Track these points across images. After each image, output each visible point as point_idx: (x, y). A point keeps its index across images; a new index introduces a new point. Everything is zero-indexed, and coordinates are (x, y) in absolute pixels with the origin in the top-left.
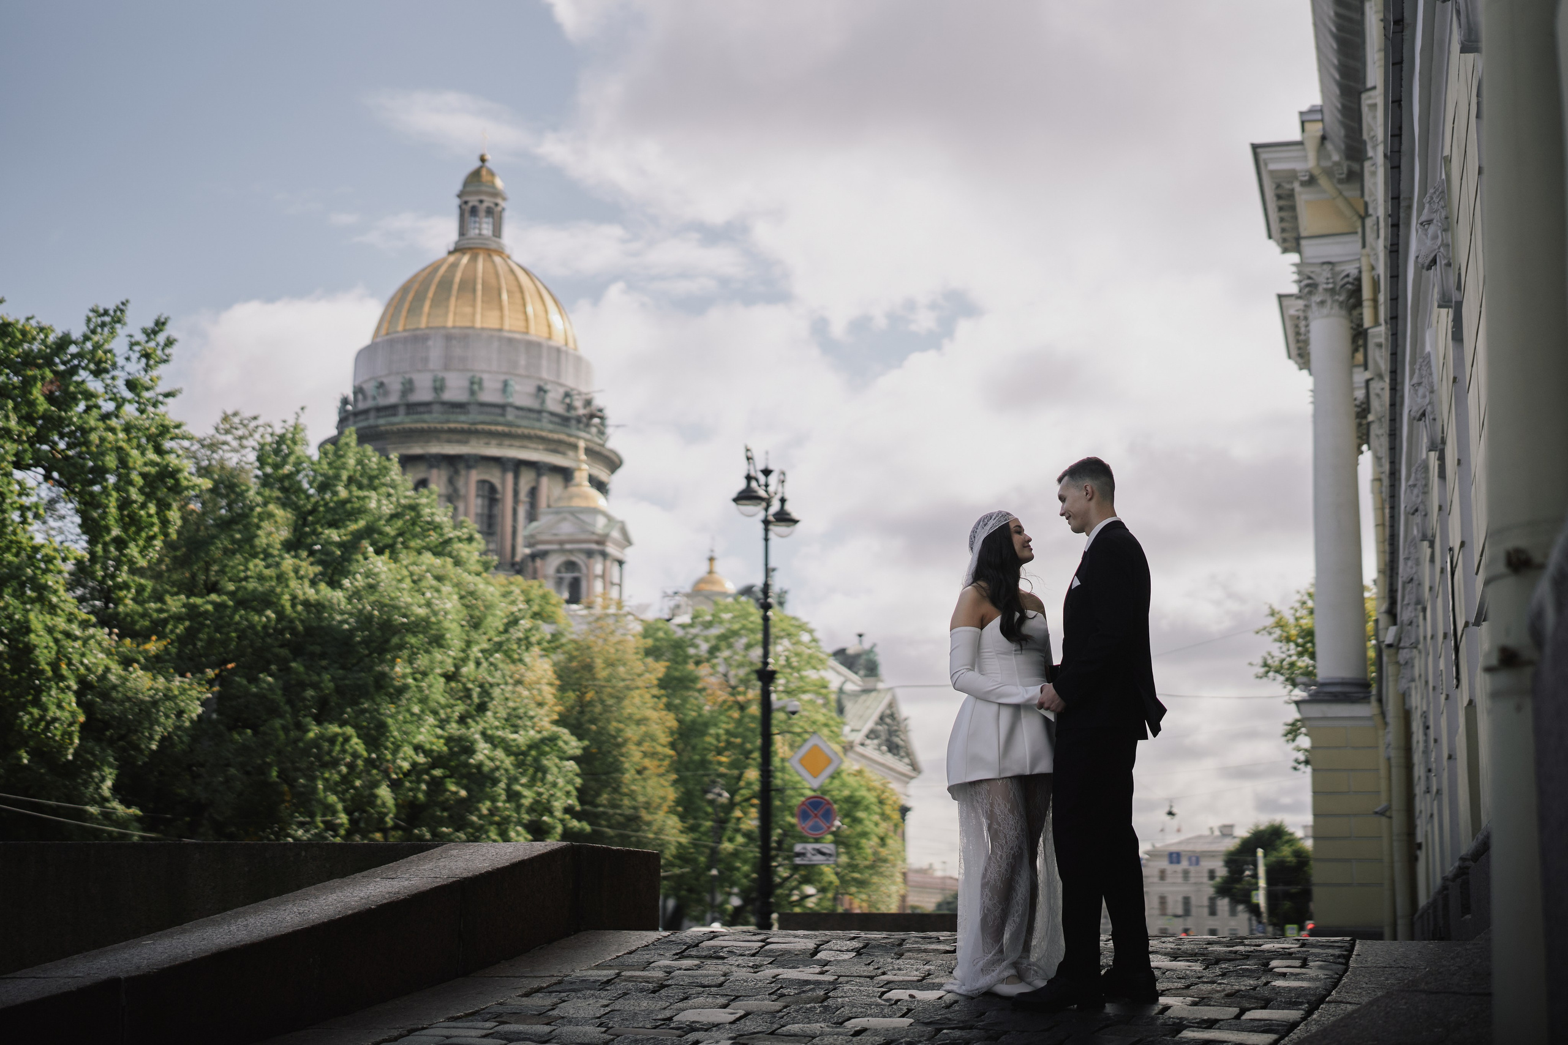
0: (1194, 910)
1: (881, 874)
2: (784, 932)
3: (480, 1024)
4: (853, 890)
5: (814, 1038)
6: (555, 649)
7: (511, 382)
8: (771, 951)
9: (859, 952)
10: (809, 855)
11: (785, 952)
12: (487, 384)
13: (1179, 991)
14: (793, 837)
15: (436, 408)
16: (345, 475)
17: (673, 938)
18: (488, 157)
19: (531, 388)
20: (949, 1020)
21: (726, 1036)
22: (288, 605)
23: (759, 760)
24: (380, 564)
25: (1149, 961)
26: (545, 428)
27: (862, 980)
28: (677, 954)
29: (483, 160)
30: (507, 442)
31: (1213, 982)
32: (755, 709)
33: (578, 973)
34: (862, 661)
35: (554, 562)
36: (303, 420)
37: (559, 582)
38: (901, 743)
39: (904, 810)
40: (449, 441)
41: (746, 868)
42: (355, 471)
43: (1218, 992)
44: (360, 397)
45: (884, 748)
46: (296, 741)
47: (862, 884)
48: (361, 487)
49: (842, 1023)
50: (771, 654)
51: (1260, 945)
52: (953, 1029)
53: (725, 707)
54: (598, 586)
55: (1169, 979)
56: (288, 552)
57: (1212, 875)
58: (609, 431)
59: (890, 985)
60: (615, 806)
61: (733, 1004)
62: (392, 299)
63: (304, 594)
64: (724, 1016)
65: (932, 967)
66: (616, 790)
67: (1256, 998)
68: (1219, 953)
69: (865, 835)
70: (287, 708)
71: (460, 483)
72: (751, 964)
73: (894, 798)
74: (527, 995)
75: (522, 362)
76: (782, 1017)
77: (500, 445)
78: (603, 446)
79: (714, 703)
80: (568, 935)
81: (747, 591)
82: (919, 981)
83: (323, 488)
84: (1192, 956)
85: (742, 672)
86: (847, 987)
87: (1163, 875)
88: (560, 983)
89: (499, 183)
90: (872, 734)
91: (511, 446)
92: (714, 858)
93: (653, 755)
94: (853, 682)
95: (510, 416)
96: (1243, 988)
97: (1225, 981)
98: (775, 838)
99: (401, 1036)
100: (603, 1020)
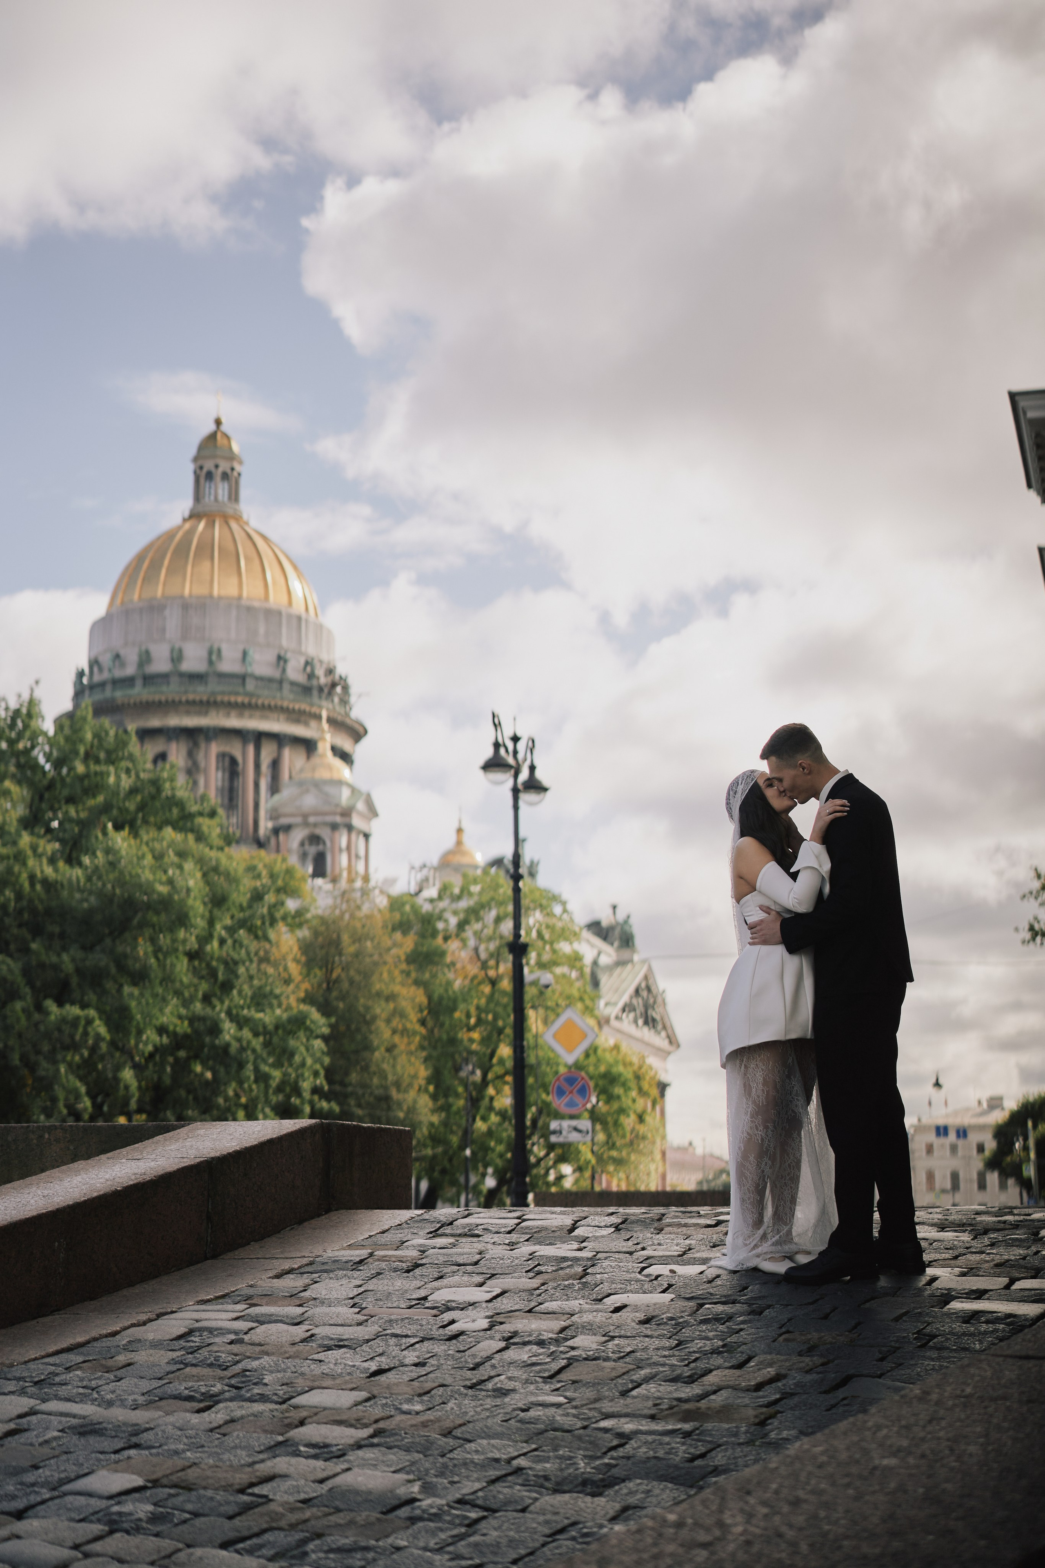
0: (962, 1185)
1: (640, 1153)
2: (541, 1209)
3: (231, 1307)
4: (611, 1168)
5: (572, 1315)
6: (300, 925)
7: (251, 652)
8: (527, 1228)
9: (617, 1228)
10: (564, 1133)
11: (541, 1230)
12: (225, 653)
13: (947, 1262)
14: (549, 1115)
15: (174, 680)
16: (82, 750)
17: (426, 1216)
18: (223, 420)
19: (271, 656)
20: (711, 1294)
21: (483, 1314)
22: (27, 885)
23: (512, 1035)
24: (121, 841)
25: (915, 1232)
26: (287, 699)
27: (621, 1256)
28: (431, 1233)
29: (218, 422)
30: (247, 713)
31: (982, 1252)
32: (506, 984)
33: (330, 1253)
34: (617, 932)
35: (297, 836)
36: (37, 694)
37: (304, 856)
38: (658, 1017)
39: (663, 1087)
40: (188, 713)
41: (500, 1148)
42: (92, 746)
43: (987, 1262)
44: (96, 669)
45: (640, 1022)
46: (36, 1025)
47: (619, 1162)
48: (97, 761)
49: (601, 1300)
50: (523, 926)
51: (1029, 1215)
52: (715, 1303)
53: (476, 982)
54: (344, 860)
55: (936, 1250)
56: (25, 828)
57: (981, 1148)
58: (353, 699)
59: (649, 1261)
60: (364, 1086)
61: (489, 1282)
62: (127, 568)
63: (42, 872)
64: (480, 1295)
65: (693, 1242)
66: (366, 1068)
67: (1026, 1268)
68: (988, 1223)
69: (622, 1111)
70: (27, 990)
71: (200, 757)
72: (507, 1242)
73: (652, 1073)
74: (278, 1276)
75: (262, 630)
76: (540, 1295)
77: (241, 715)
78: (347, 715)
79: (465, 977)
80: (319, 1215)
81: (498, 862)
82: (679, 1256)
83: (58, 764)
84: (960, 1226)
85: (492, 946)
86: (606, 1263)
87: (930, 1149)
88: (311, 1263)
89: (235, 448)
90: (628, 1008)
91: (251, 717)
92: (467, 1138)
93: (404, 1032)
94: (608, 954)
95: (250, 685)
96: (1013, 1258)
97: (994, 1251)
98: (529, 1116)
99: (151, 1320)
100: (356, 1300)
